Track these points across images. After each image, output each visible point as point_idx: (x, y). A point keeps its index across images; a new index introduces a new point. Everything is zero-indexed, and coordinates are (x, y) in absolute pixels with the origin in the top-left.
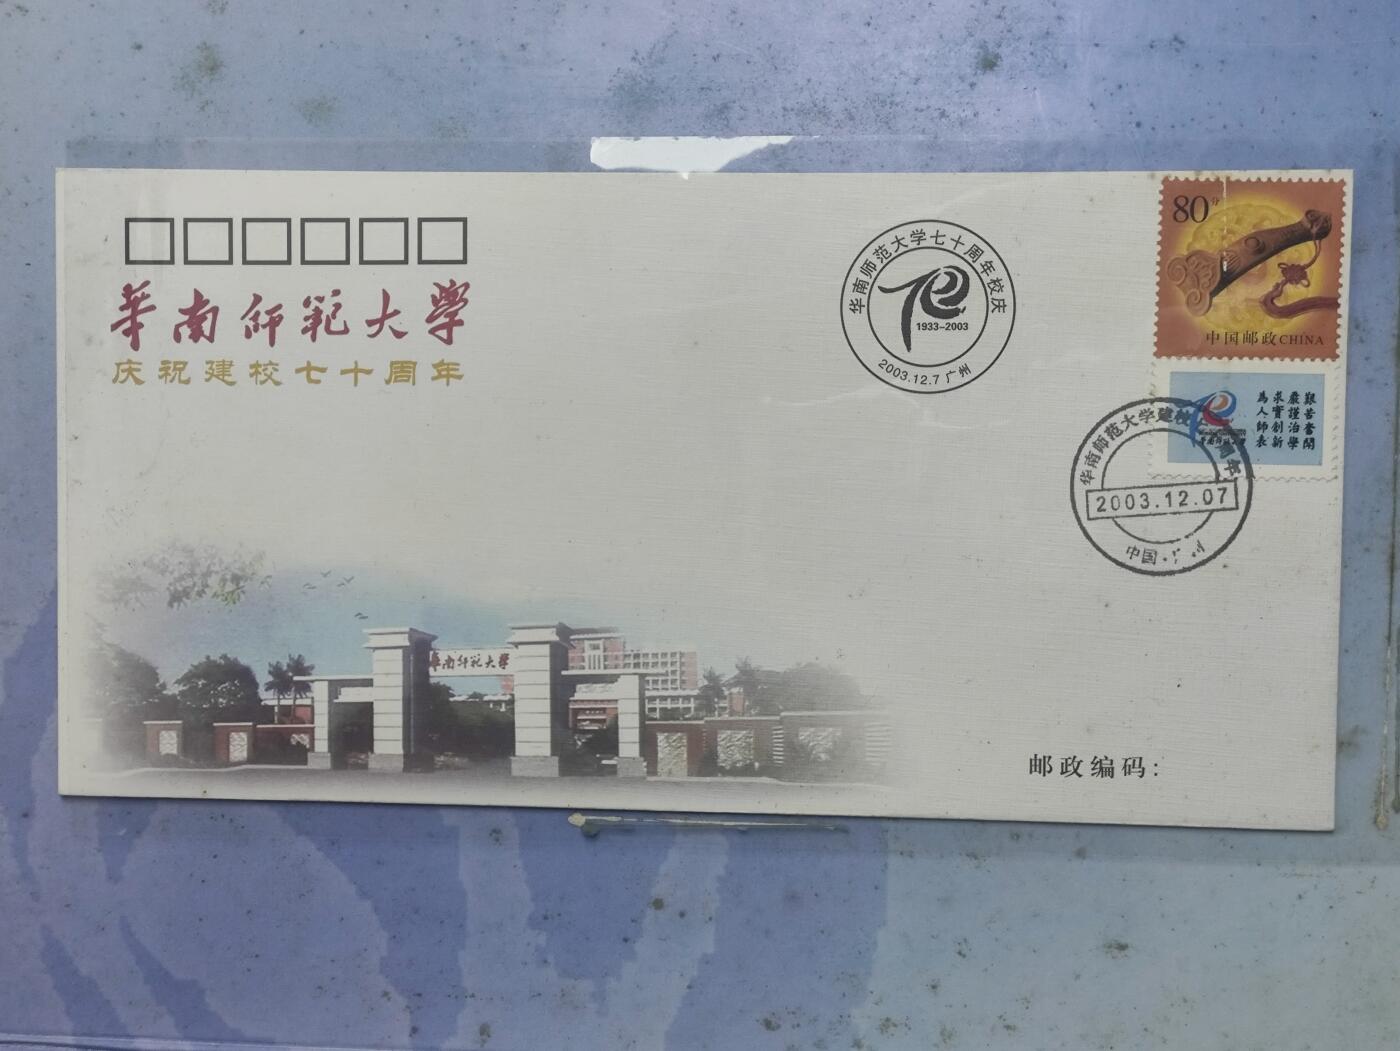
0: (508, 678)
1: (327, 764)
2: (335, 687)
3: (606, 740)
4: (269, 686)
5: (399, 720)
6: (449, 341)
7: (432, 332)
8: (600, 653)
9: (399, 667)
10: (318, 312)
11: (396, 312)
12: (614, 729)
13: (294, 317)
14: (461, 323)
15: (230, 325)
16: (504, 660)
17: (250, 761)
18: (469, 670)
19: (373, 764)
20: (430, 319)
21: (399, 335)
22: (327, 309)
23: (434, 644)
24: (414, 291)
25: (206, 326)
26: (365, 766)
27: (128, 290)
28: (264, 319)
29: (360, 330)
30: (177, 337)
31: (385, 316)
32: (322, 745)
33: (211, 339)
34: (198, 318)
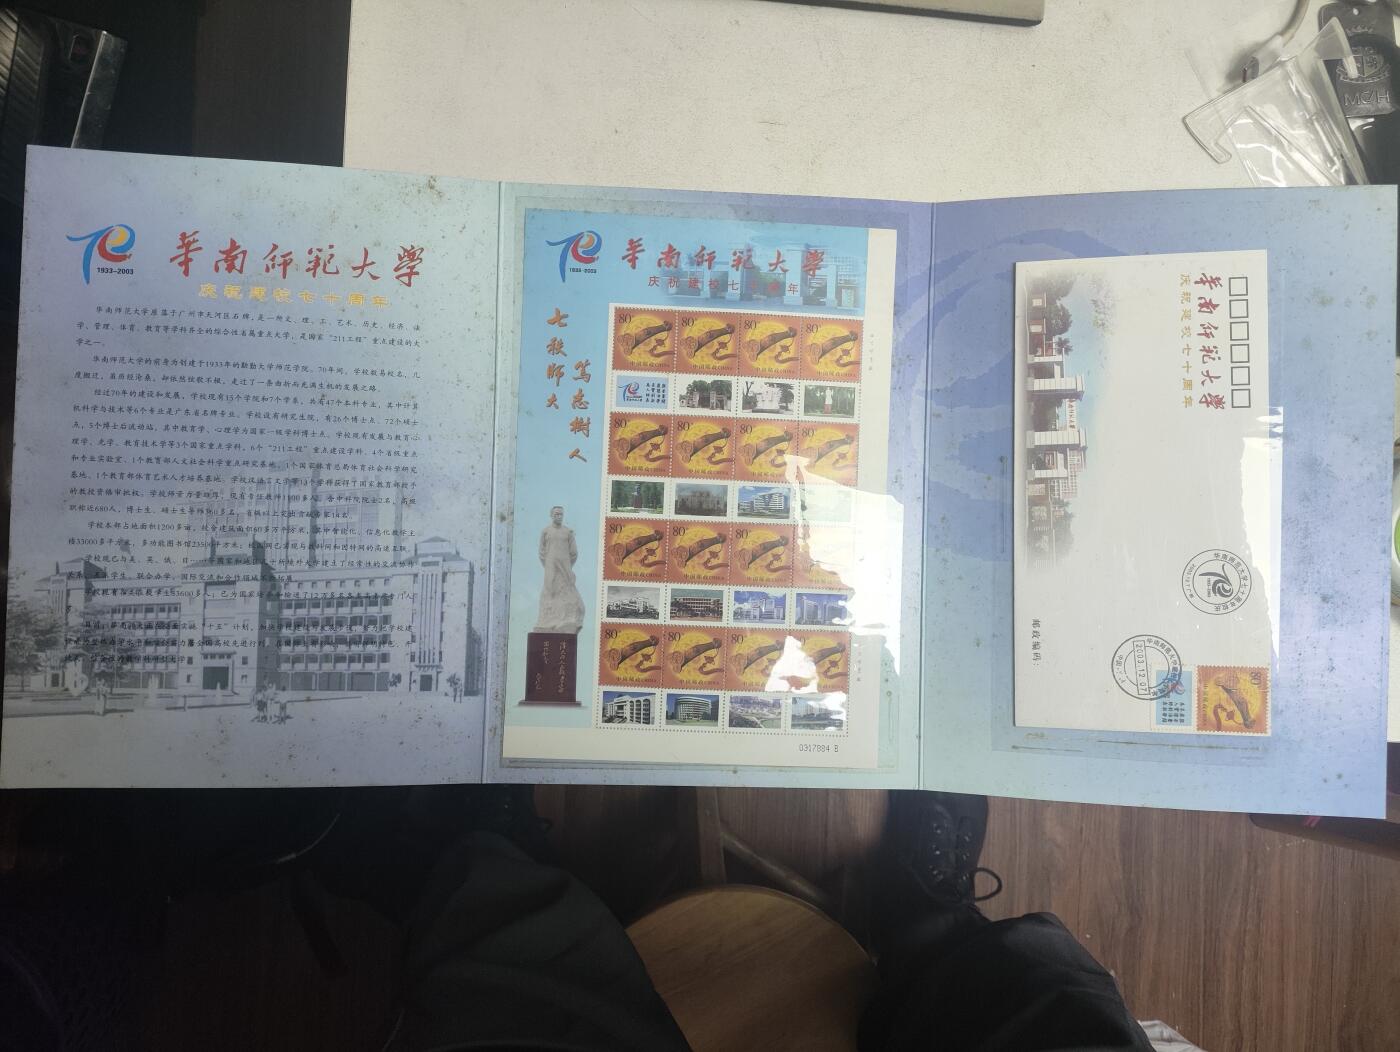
0: (1065, 429)
1: (1030, 362)
2: (1060, 364)
3: (1041, 466)
4: (1060, 339)
5: (1048, 388)
6: (1201, 402)
7: (1204, 396)
8: (1076, 462)
9: (1069, 387)
10: (1211, 351)
11: (1212, 382)
12: (1046, 468)
13: (1209, 343)
14: (1208, 406)
15: (1206, 318)
16: (1072, 427)
17: (1030, 333)
18: (1068, 414)
19: (1030, 379)
20: (1209, 395)
21: (1203, 383)
22: (1213, 355)
23: (1078, 401)
24: (1220, 388)
25: (1205, 309)
26: (1029, 376)
27: (1218, 279)
28: (1208, 331)
29: (1204, 368)
30: (1200, 298)
31: (1210, 378)
32: (1037, 360)
33: (1200, 311)
34: (1208, 306)
